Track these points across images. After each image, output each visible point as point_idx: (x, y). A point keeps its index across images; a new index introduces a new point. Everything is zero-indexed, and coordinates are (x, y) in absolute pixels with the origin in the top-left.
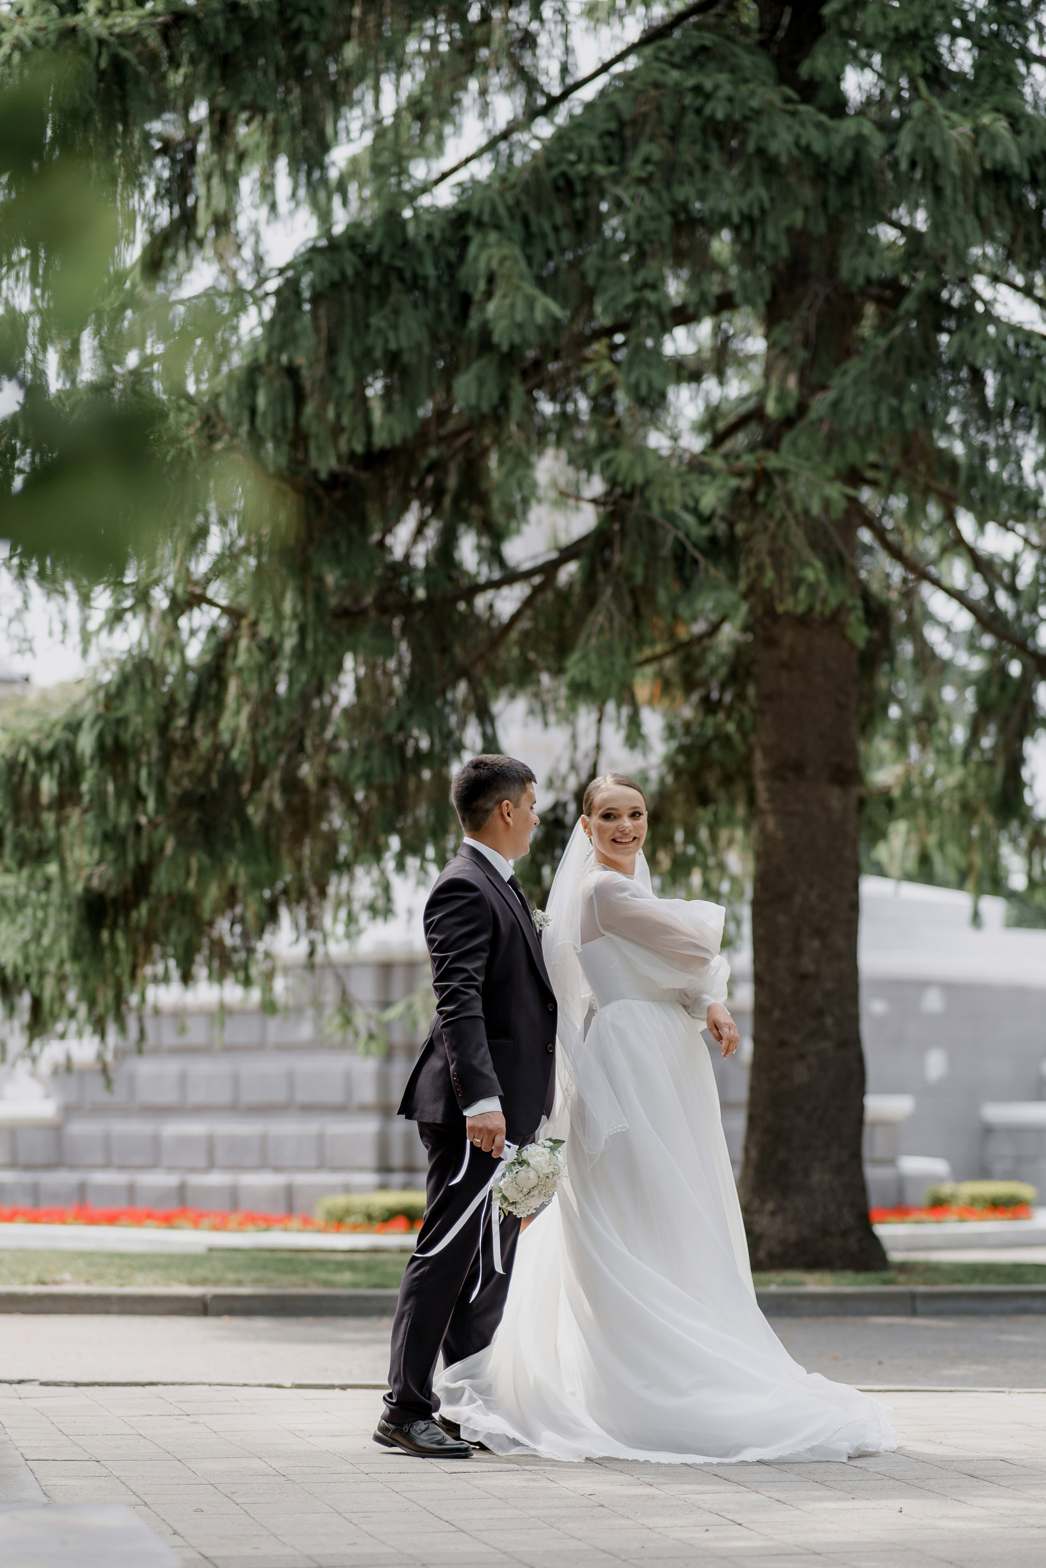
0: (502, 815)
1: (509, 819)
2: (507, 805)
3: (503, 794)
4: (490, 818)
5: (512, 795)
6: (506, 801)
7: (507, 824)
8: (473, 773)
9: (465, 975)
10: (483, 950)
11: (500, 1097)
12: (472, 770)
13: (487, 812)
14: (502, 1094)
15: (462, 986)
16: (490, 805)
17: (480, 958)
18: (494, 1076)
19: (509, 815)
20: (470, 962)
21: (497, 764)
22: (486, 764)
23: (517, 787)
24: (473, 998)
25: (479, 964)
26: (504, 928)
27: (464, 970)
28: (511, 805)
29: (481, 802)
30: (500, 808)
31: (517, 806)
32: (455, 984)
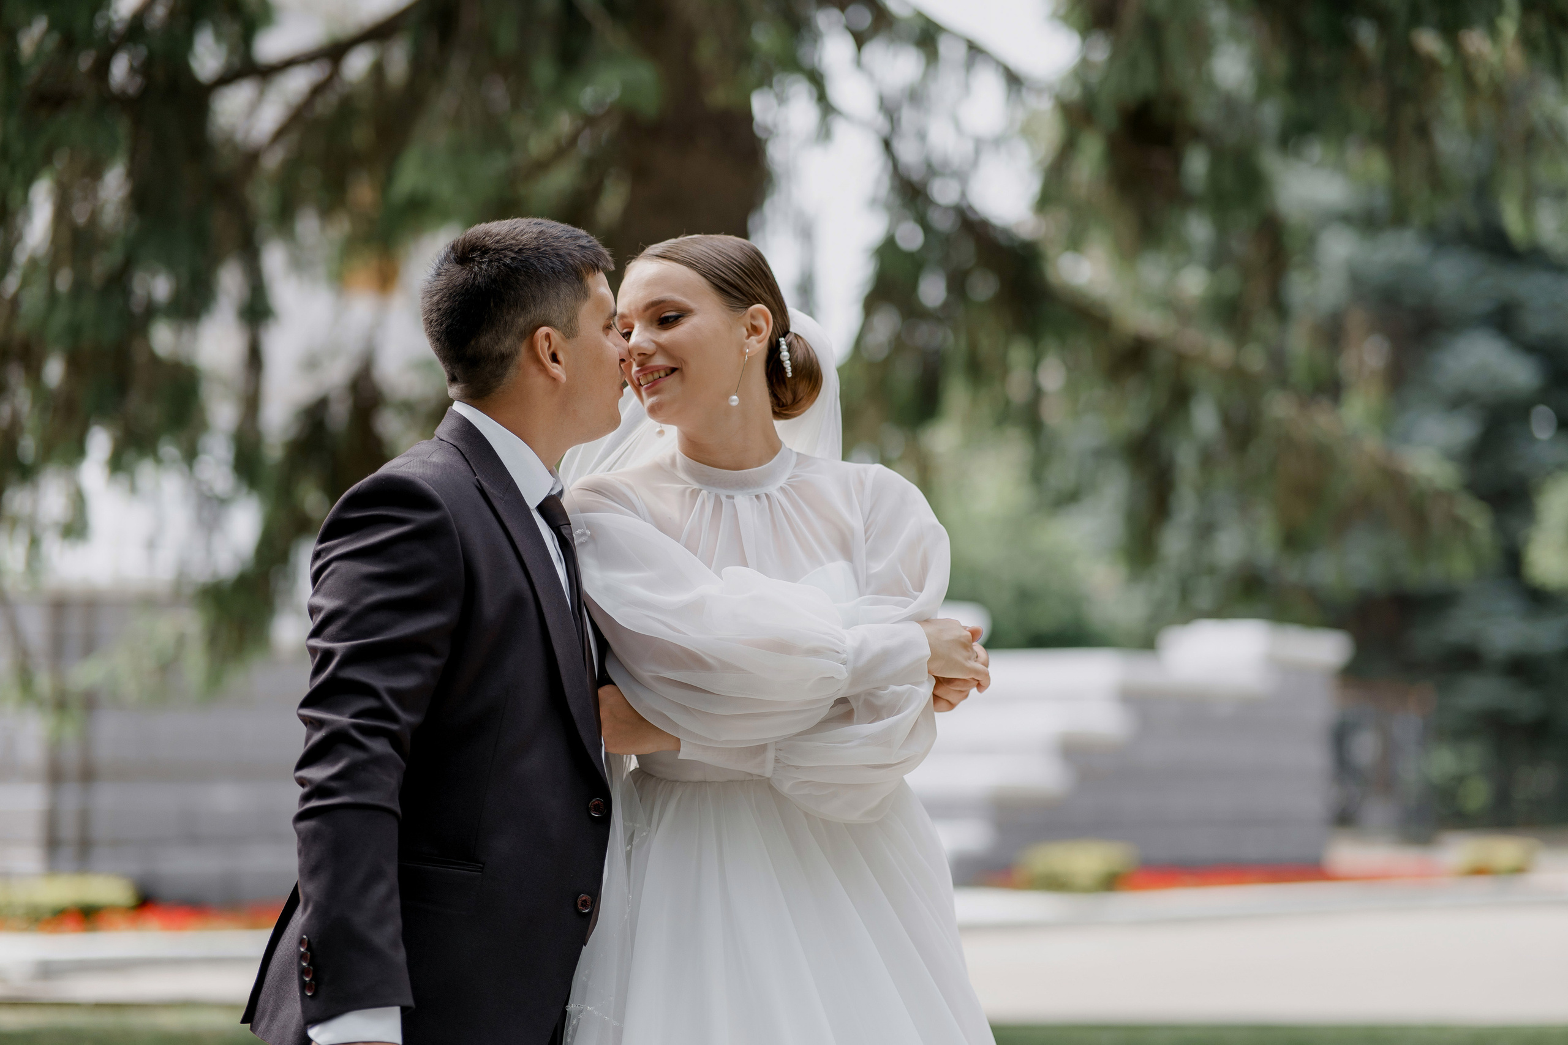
0: (538, 360)
1: (556, 369)
2: (548, 336)
3: (535, 313)
4: (512, 373)
5: (554, 311)
6: (544, 330)
7: (554, 379)
8: (460, 275)
9: (370, 703)
10: (431, 652)
11: (404, 1010)
12: (455, 269)
13: (504, 360)
14: (410, 1002)
15: (356, 727)
16: (507, 344)
17: (415, 668)
18: (400, 956)
19: (554, 358)
20: (387, 673)
21: (509, 248)
22: (484, 250)
23: (565, 290)
24: (378, 761)
25: (407, 682)
26: (491, 606)
27: (368, 691)
28: (556, 335)
29: (485, 340)
30: (532, 347)
31: (570, 332)
32: (342, 720)
